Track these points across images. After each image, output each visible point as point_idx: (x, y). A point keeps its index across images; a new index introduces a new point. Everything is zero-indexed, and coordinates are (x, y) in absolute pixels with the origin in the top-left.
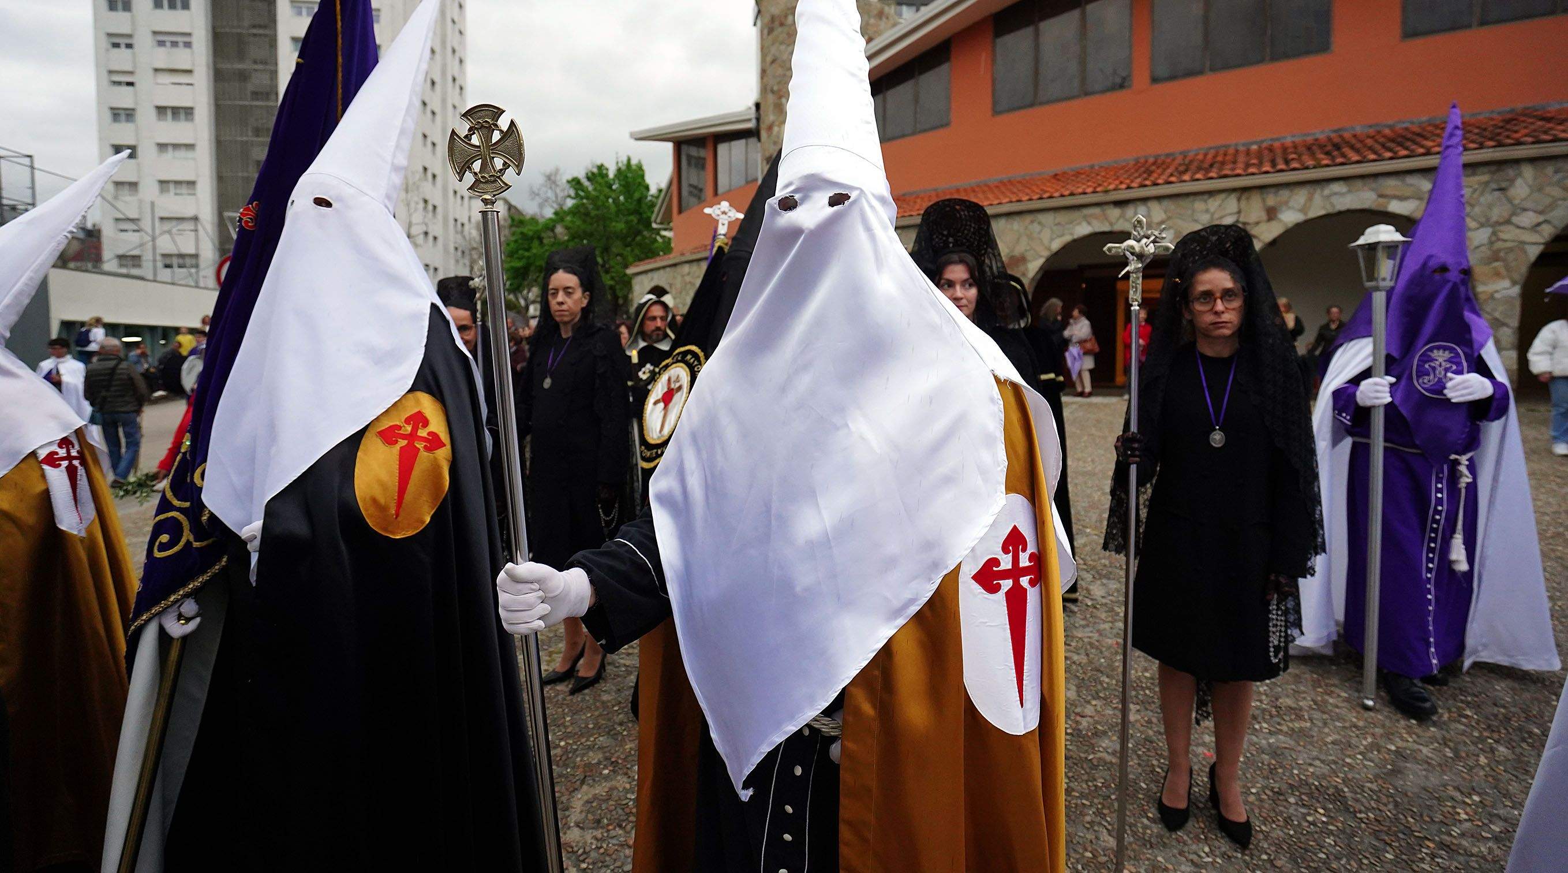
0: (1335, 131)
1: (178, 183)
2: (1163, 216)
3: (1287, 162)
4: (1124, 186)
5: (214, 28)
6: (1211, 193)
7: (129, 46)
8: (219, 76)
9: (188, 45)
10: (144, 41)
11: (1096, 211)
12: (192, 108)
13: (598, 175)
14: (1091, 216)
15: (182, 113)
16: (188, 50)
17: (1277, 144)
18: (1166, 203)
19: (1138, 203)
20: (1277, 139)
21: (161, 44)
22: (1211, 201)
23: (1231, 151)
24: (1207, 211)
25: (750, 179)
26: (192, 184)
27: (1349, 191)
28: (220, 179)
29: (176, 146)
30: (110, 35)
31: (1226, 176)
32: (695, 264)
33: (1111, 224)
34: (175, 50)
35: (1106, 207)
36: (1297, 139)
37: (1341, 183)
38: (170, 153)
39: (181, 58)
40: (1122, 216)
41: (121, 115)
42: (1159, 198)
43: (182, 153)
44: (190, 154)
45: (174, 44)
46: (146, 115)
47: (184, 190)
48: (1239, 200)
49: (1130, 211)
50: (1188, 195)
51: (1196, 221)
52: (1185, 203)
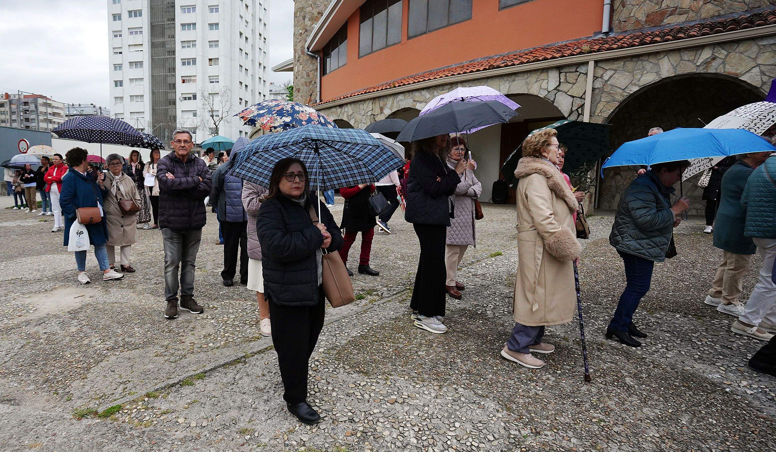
1: (137, 96)
5: (151, 23)
7: (121, 36)
8: (153, 45)
9: (141, 32)
10: (125, 33)
12: (142, 62)
15: (138, 64)
16: (141, 35)
18: (353, 105)
21: (131, 33)
26: (142, 96)
28: (153, 93)
29: (136, 79)
30: (114, 32)
34: (136, 35)
38: (134, 83)
39: (138, 39)
41: (117, 67)
43: (138, 83)
44: (142, 83)
45: (136, 33)
46: (126, 66)
47: (139, 99)
50: (361, 101)
51: (360, 114)
52: (357, 105)
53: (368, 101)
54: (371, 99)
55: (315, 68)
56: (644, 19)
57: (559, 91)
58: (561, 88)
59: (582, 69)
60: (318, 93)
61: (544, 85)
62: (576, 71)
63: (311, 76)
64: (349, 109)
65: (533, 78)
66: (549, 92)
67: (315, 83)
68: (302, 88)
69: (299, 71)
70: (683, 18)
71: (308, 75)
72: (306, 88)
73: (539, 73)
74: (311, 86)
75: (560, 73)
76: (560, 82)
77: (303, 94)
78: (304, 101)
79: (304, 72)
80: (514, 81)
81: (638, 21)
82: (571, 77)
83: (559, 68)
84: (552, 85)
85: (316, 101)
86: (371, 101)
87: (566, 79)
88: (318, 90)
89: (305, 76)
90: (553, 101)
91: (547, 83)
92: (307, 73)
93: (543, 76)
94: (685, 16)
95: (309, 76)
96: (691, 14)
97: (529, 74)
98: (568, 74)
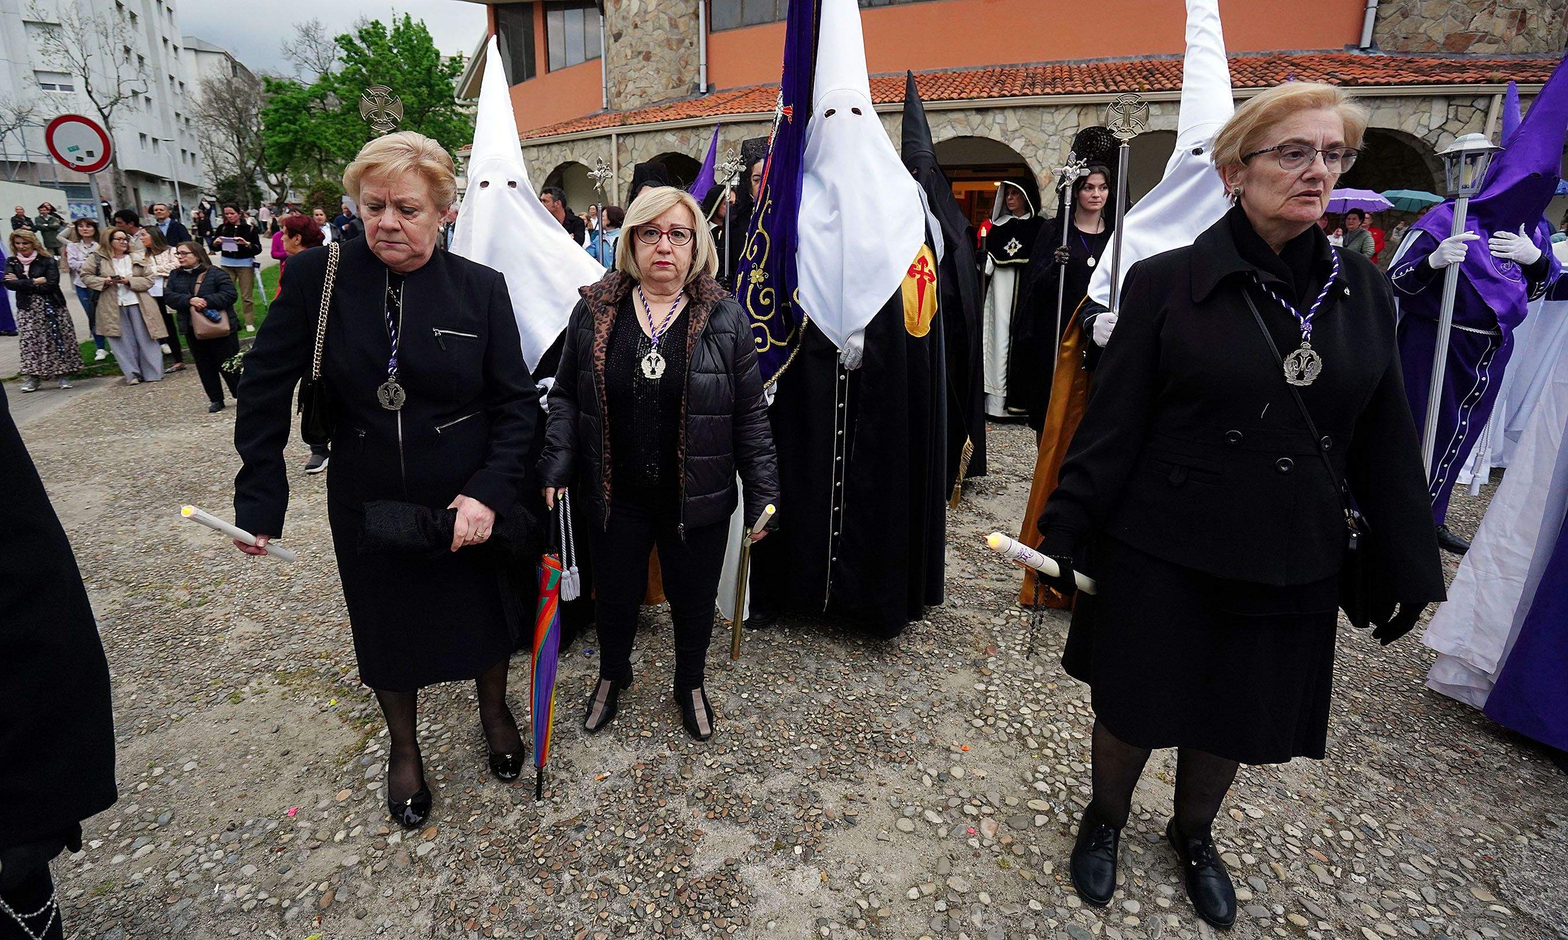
0: (1147, 57)
2: (1017, 125)
3: (1116, 84)
4: (985, 94)
6: (1057, 107)
11: (960, 116)
13: (373, 33)
14: (955, 120)
17: (1101, 64)
18: (1020, 113)
19: (997, 112)
20: (1102, 60)
22: (1056, 114)
23: (1066, 68)
24: (1053, 123)
25: (589, 56)
27: (1162, 114)
31: (1071, 93)
32: (545, 148)
33: (973, 130)
35: (968, 113)
36: (1118, 62)
37: (1157, 106)
40: (983, 122)
42: (1014, 108)
48: (1079, 114)
49: (989, 118)
50: (1039, 107)
51: (1043, 131)
52: (1036, 114)
53: (1067, 110)
54: (1076, 105)
55: (691, 10)
56: (1442, 40)
57: (1444, 131)
58: (1446, 127)
59: (1481, 104)
60: (703, 69)
61: (1424, 120)
62: (1472, 106)
63: (682, 28)
64: (1012, 120)
65: (1409, 107)
66: (1430, 131)
67: (691, 44)
68: (657, 51)
69: (646, 12)
70: (1492, 48)
71: (674, 25)
72: (668, 54)
73: (1418, 102)
74: (682, 50)
75: (1449, 105)
76: (1447, 118)
77: (660, 66)
78: (664, 81)
79: (662, 15)
80: (1378, 108)
81: (1430, 40)
82: (1464, 113)
83: (1449, 98)
84: (1436, 122)
85: (697, 86)
86: (1075, 110)
87: (1456, 115)
88: (703, 61)
89: (667, 25)
90: (1434, 145)
91: (1430, 117)
92: (670, 19)
93: (1425, 106)
94: (1496, 46)
95: (677, 27)
96: (1502, 45)
97: (1403, 101)
98: (1460, 109)
